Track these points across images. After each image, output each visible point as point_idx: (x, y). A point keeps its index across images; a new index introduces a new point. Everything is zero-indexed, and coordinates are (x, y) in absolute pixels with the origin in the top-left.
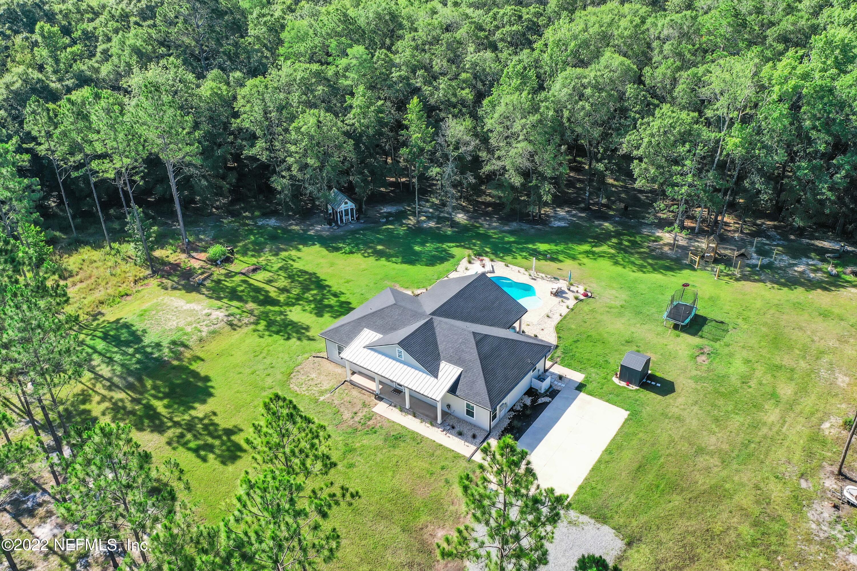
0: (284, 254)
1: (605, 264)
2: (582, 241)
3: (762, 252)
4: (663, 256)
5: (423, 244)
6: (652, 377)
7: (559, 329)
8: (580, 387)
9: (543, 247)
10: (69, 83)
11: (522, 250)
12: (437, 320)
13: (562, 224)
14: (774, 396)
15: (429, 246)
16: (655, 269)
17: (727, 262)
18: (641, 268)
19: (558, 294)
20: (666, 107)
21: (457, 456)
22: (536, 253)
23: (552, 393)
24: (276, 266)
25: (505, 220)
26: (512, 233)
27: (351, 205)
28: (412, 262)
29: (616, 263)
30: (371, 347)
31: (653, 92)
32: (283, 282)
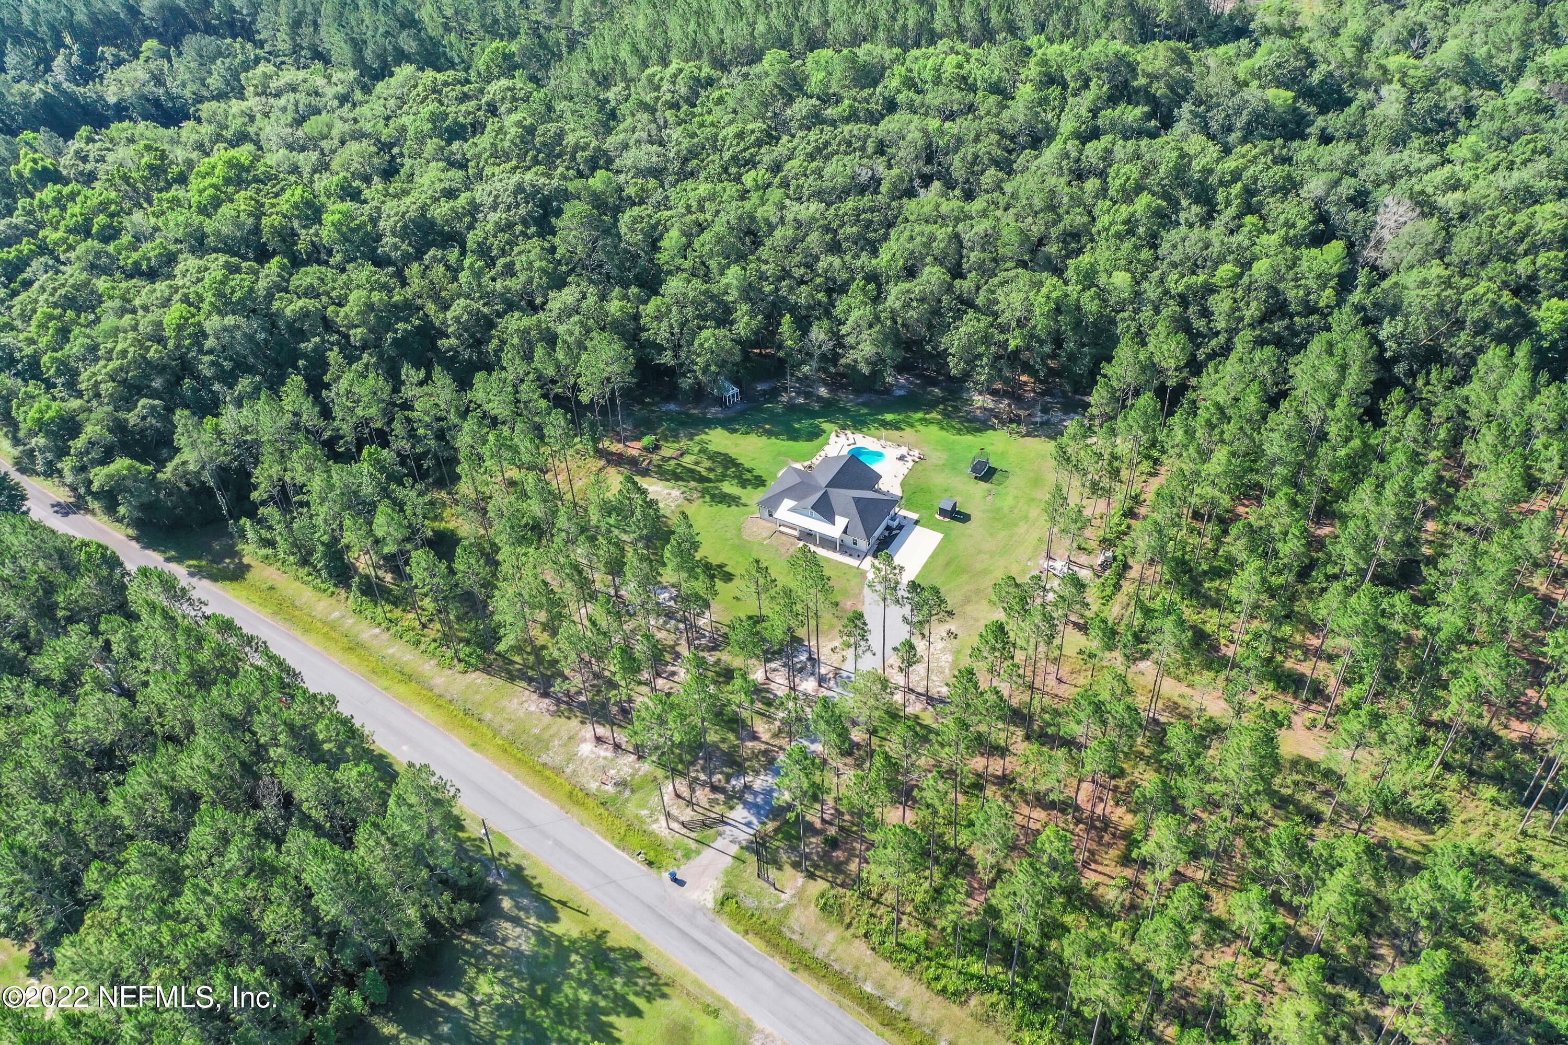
0: (697, 438)
1: (934, 429)
2: (917, 410)
3: (1045, 411)
4: (975, 420)
5: (799, 421)
6: (959, 513)
7: (902, 485)
8: (916, 522)
9: (889, 417)
10: (499, 307)
11: (875, 421)
12: (830, 490)
13: (902, 393)
14: (1026, 518)
15: (805, 423)
16: (969, 431)
17: (1017, 420)
18: (959, 432)
19: (902, 458)
20: (971, 313)
21: (851, 567)
22: (885, 424)
23: (900, 527)
24: (696, 449)
25: (858, 392)
26: (865, 404)
27: (736, 390)
28: (795, 439)
29: (942, 428)
30: (791, 510)
31: (961, 300)
32: (708, 464)
